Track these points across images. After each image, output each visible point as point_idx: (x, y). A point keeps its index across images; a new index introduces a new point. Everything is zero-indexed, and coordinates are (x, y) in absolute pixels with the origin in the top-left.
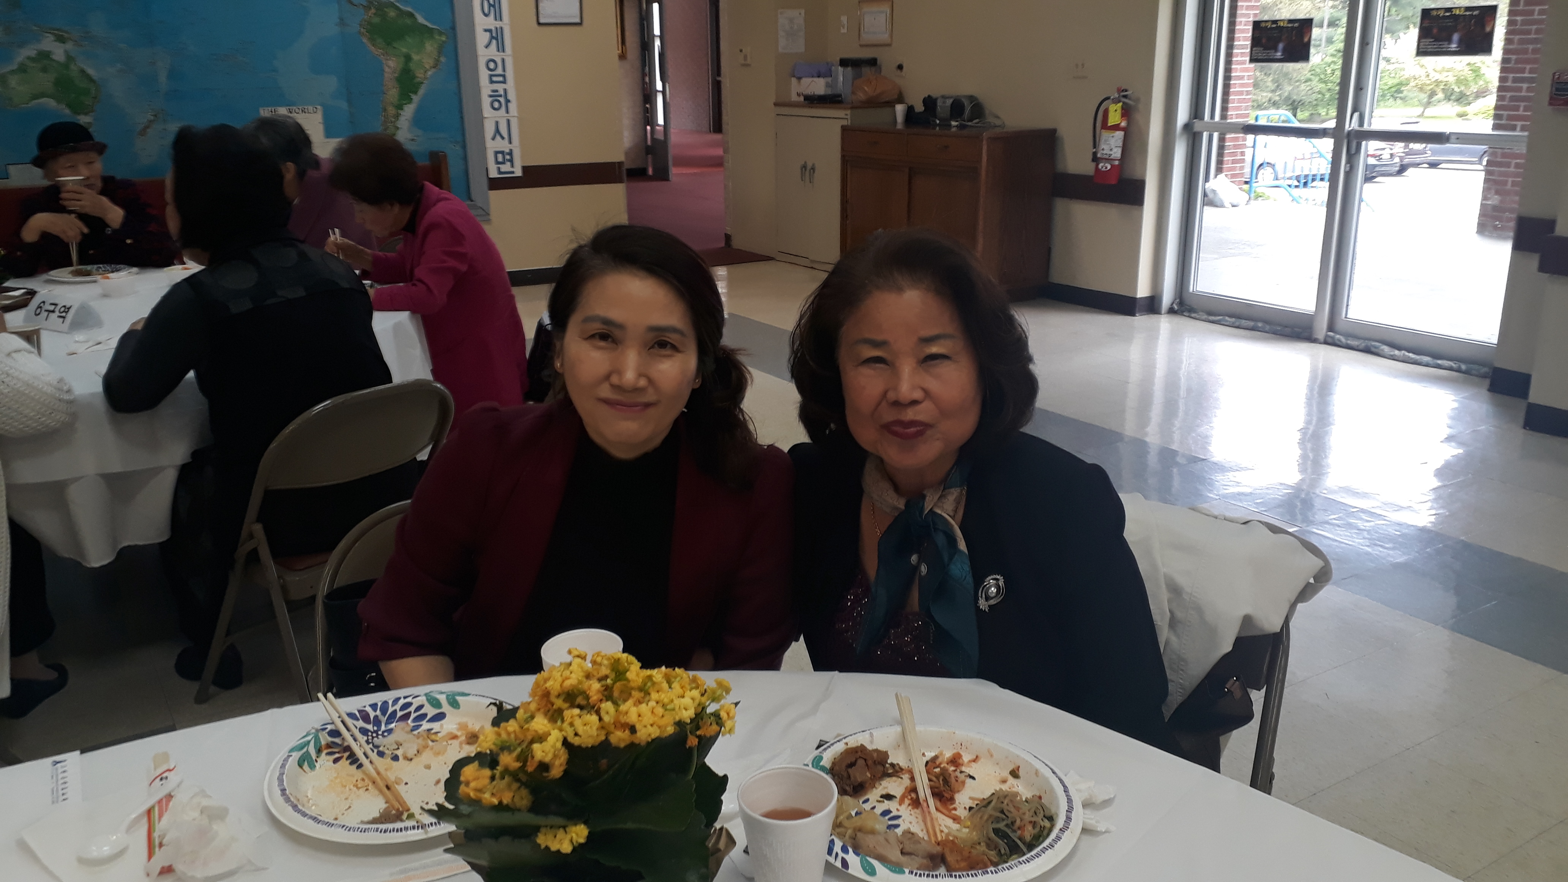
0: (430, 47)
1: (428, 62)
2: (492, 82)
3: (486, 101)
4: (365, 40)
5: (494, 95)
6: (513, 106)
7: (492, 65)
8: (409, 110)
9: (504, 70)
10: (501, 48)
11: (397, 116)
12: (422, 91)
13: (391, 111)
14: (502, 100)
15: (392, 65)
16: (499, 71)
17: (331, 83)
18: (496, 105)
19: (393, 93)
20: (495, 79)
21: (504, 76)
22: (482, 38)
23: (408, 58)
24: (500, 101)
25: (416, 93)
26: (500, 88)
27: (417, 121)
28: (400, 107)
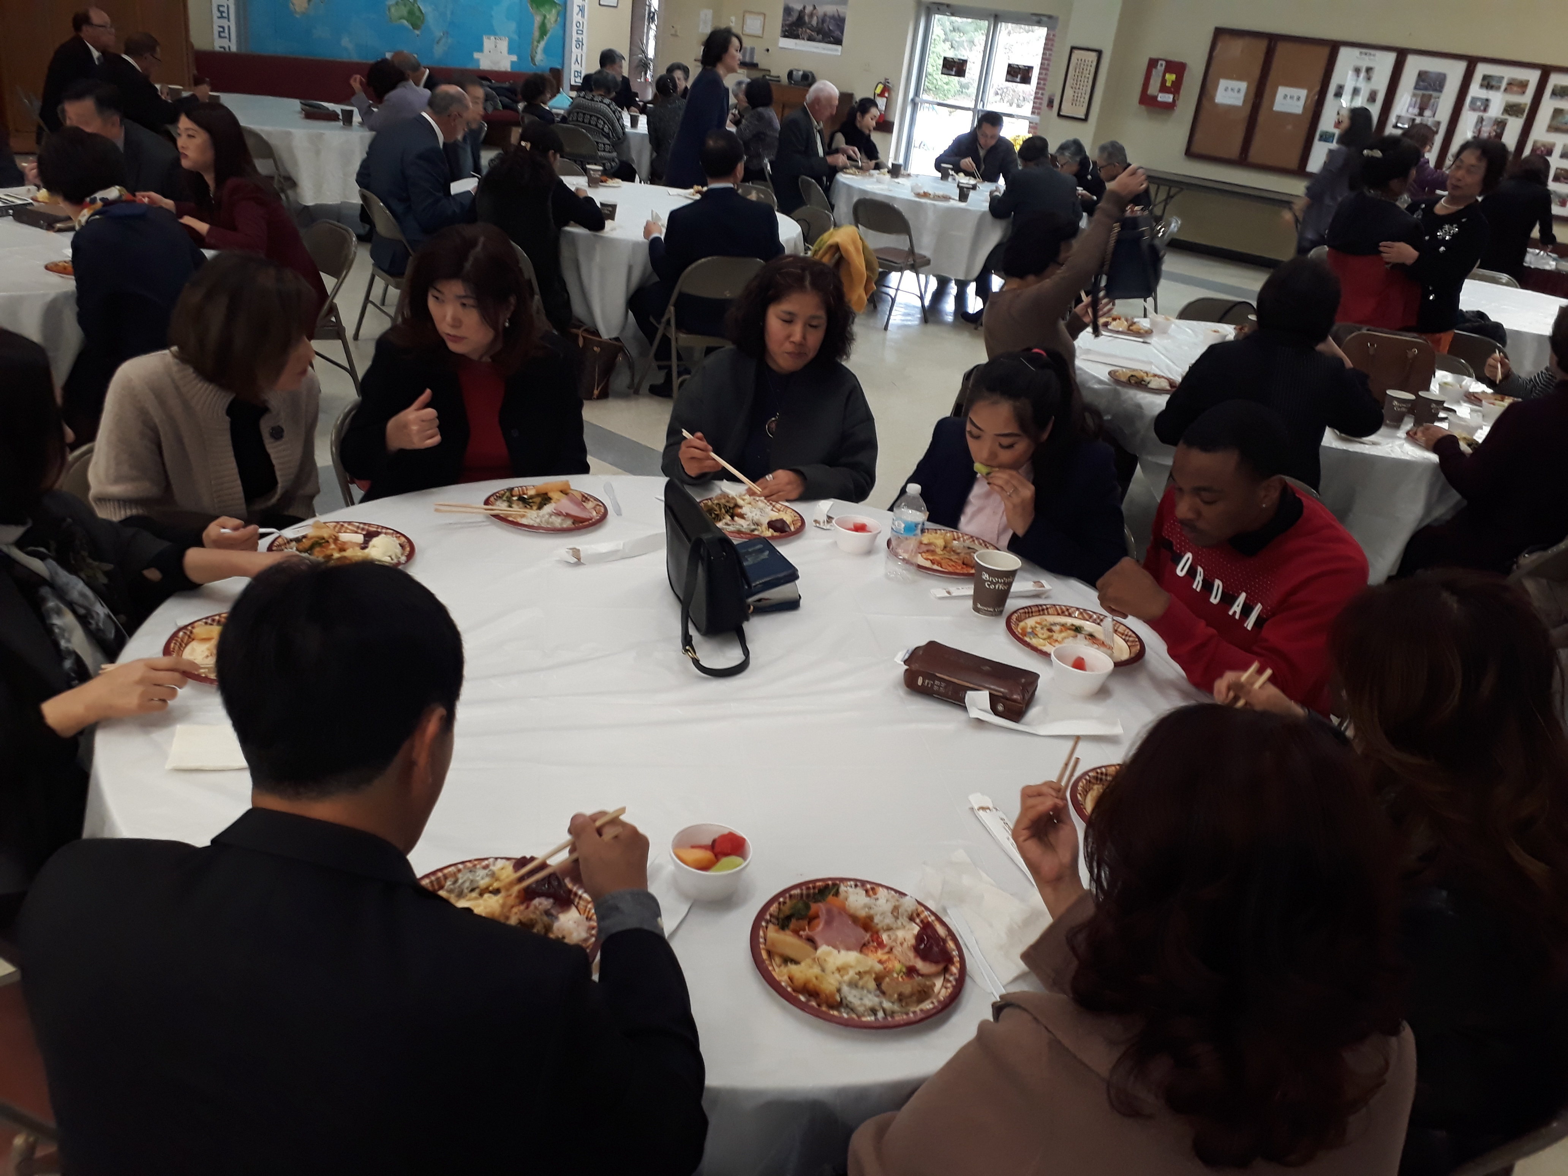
0: (554, 11)
1: (553, 19)
2: (577, 33)
3: (574, 43)
4: (529, 6)
5: (578, 41)
6: (584, 47)
7: (578, 25)
8: (542, 44)
9: (583, 27)
10: (583, 16)
11: (537, 46)
12: (548, 35)
13: (535, 43)
14: (581, 44)
15: (538, 19)
16: (581, 28)
17: (513, 26)
18: (578, 46)
19: (537, 34)
20: (579, 32)
21: (582, 31)
22: (576, 9)
23: (545, 17)
24: (580, 43)
25: (546, 35)
26: (580, 37)
27: (546, 50)
28: (539, 42)
